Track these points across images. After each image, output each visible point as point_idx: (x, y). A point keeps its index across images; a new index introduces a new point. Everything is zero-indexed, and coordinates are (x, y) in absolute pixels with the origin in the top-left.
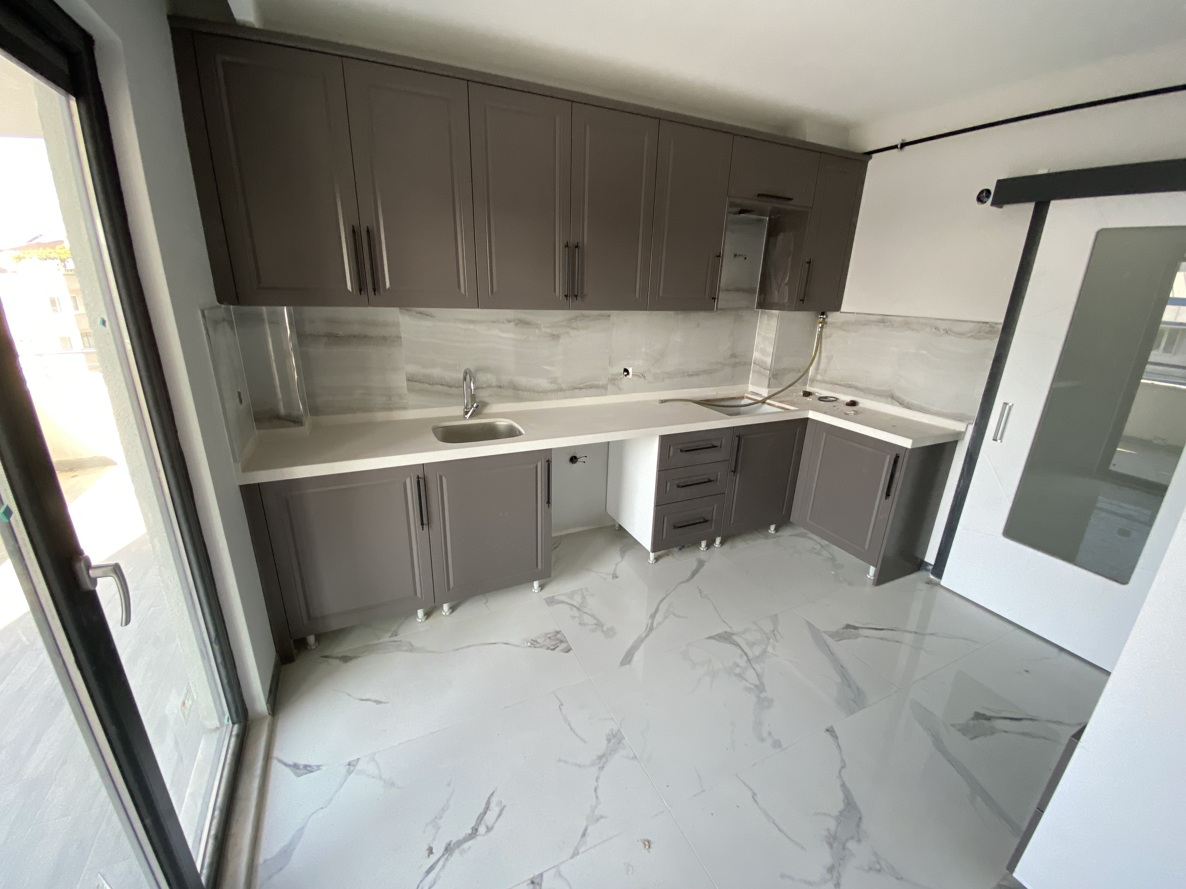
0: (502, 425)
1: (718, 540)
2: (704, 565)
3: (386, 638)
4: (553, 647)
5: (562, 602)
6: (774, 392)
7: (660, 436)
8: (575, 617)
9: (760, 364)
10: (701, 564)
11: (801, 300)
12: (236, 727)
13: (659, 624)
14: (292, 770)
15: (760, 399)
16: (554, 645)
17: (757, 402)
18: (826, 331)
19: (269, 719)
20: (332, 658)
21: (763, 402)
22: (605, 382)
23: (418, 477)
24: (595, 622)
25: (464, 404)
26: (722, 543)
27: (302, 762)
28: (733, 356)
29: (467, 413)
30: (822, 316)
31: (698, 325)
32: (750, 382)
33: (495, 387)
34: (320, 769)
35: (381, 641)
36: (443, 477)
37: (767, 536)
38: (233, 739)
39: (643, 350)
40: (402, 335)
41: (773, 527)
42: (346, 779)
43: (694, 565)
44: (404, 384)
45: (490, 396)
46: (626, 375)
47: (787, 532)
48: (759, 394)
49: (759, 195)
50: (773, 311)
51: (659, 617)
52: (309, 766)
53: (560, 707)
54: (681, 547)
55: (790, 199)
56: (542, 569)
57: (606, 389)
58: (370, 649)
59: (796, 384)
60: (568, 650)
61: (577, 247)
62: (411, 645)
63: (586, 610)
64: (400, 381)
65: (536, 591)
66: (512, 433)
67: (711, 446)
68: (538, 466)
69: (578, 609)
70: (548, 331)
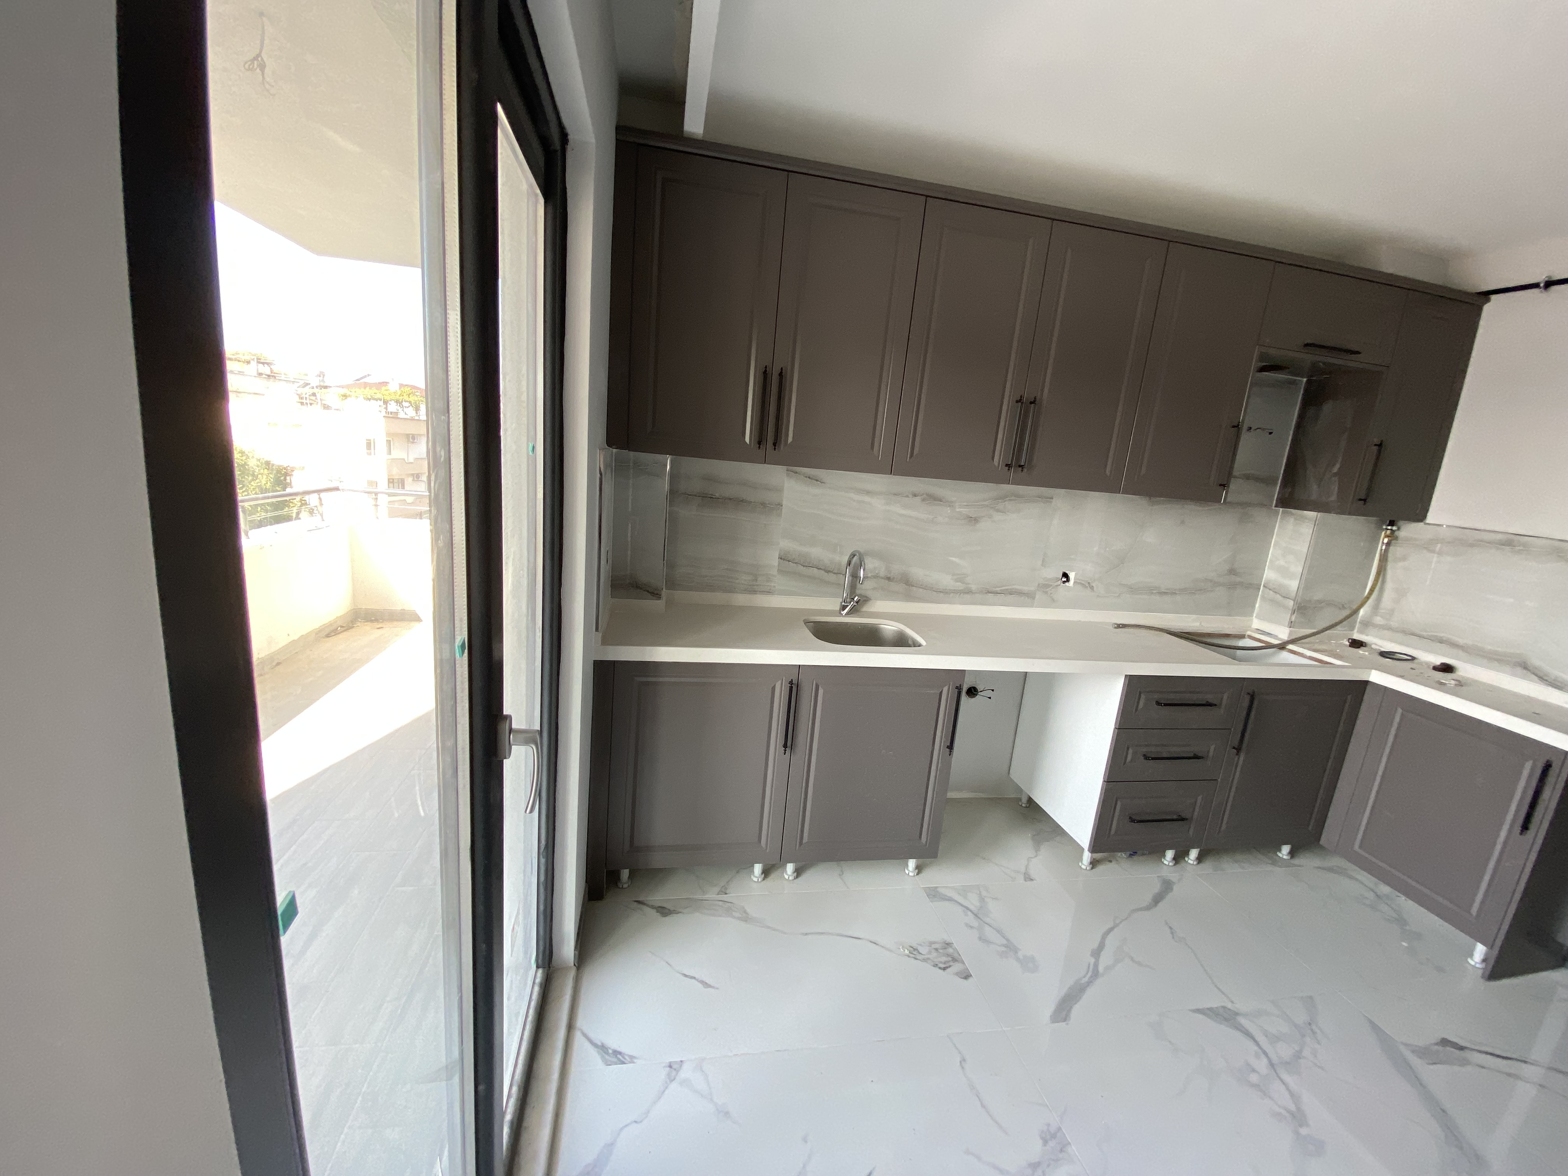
0: (891, 630)
1: (1194, 853)
2: (1172, 889)
3: (712, 894)
4: (942, 966)
5: (950, 899)
6: (1300, 635)
7: (1126, 675)
8: (972, 927)
9: (1277, 590)
10: (1167, 886)
11: (1360, 500)
12: (540, 971)
13: (1108, 968)
14: (598, 1052)
15: (1276, 642)
16: (945, 963)
17: (1270, 646)
18: (1396, 551)
19: (572, 973)
20: (647, 905)
21: (1282, 647)
22: (1032, 589)
23: (791, 683)
24: (1005, 942)
25: (842, 597)
26: (1200, 859)
27: (613, 1043)
28: (1232, 572)
29: (844, 608)
30: (1389, 528)
31: (1183, 522)
32: (1255, 615)
33: (882, 578)
34: (634, 1063)
35: (707, 896)
36: (820, 687)
37: (1276, 862)
38: (537, 989)
39: (1095, 549)
40: (784, 503)
41: (1286, 849)
42: (666, 1088)
43: (1157, 888)
44: (775, 562)
45: (874, 589)
46: (1065, 581)
47: (1308, 862)
48: (1271, 634)
49: (1307, 345)
50: (1305, 512)
51: (1106, 959)
52: (620, 1053)
53: (960, 1062)
54: (1132, 853)
55: (1358, 353)
56: (926, 842)
57: (1034, 598)
58: (694, 905)
59: (1338, 627)
60: (967, 976)
61: (1033, 403)
62: (745, 912)
63: (988, 920)
64: (771, 559)
65: (911, 874)
66: (901, 642)
67: (1204, 703)
68: (943, 691)
69: (976, 915)
70: (965, 511)
